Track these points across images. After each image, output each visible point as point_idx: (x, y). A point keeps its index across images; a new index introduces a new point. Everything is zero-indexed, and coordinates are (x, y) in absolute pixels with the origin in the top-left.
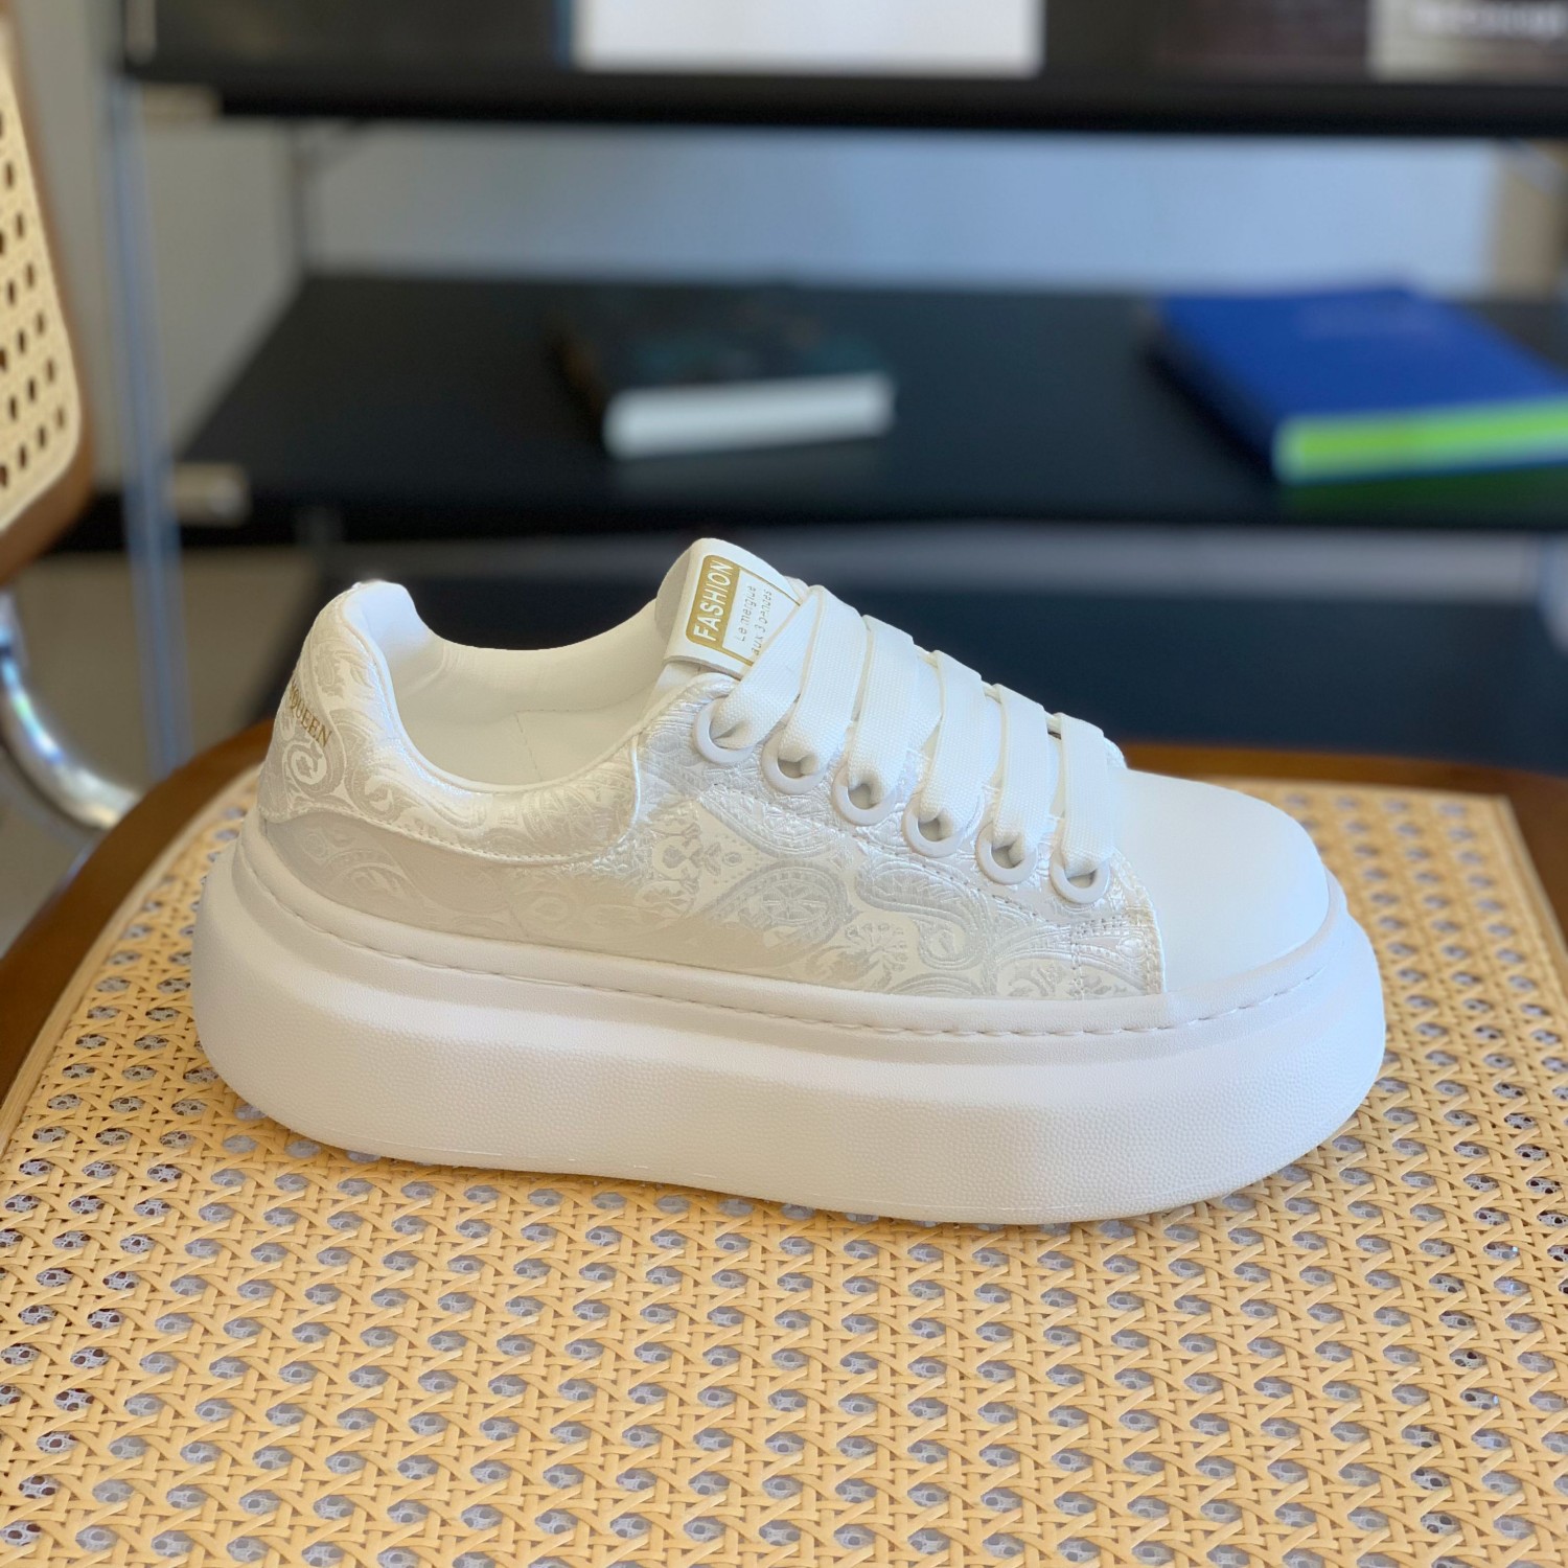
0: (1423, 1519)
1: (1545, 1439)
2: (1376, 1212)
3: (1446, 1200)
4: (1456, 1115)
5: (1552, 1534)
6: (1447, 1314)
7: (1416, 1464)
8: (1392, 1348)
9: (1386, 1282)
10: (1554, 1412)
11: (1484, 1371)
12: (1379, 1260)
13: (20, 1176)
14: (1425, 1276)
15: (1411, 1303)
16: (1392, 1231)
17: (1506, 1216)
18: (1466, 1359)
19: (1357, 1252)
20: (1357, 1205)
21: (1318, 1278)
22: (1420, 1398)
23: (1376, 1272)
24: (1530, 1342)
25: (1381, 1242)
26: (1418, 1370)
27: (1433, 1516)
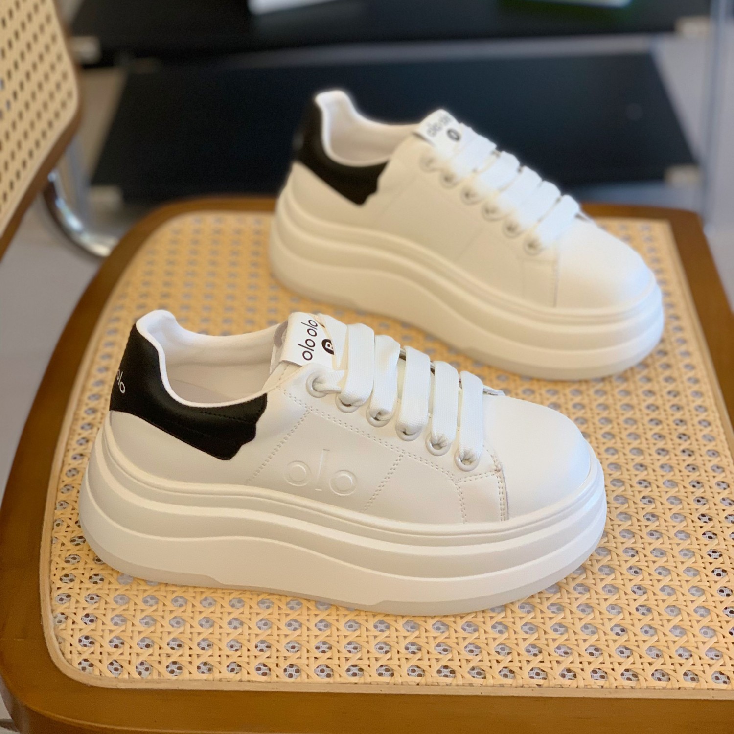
0: (620, 533)
1: (668, 499)
2: (607, 408)
3: (634, 401)
5: (669, 537)
6: (632, 449)
8: (611, 464)
9: (609, 437)
10: (673, 488)
11: (646, 473)
12: (607, 428)
13: (85, 415)
14: (624, 434)
15: (619, 445)
16: (613, 415)
17: (657, 408)
18: (639, 468)
19: (599, 425)
20: (600, 405)
22: (621, 484)
23: (606, 433)
24: (664, 459)
25: (608, 421)
26: (620, 473)
27: (624, 532)
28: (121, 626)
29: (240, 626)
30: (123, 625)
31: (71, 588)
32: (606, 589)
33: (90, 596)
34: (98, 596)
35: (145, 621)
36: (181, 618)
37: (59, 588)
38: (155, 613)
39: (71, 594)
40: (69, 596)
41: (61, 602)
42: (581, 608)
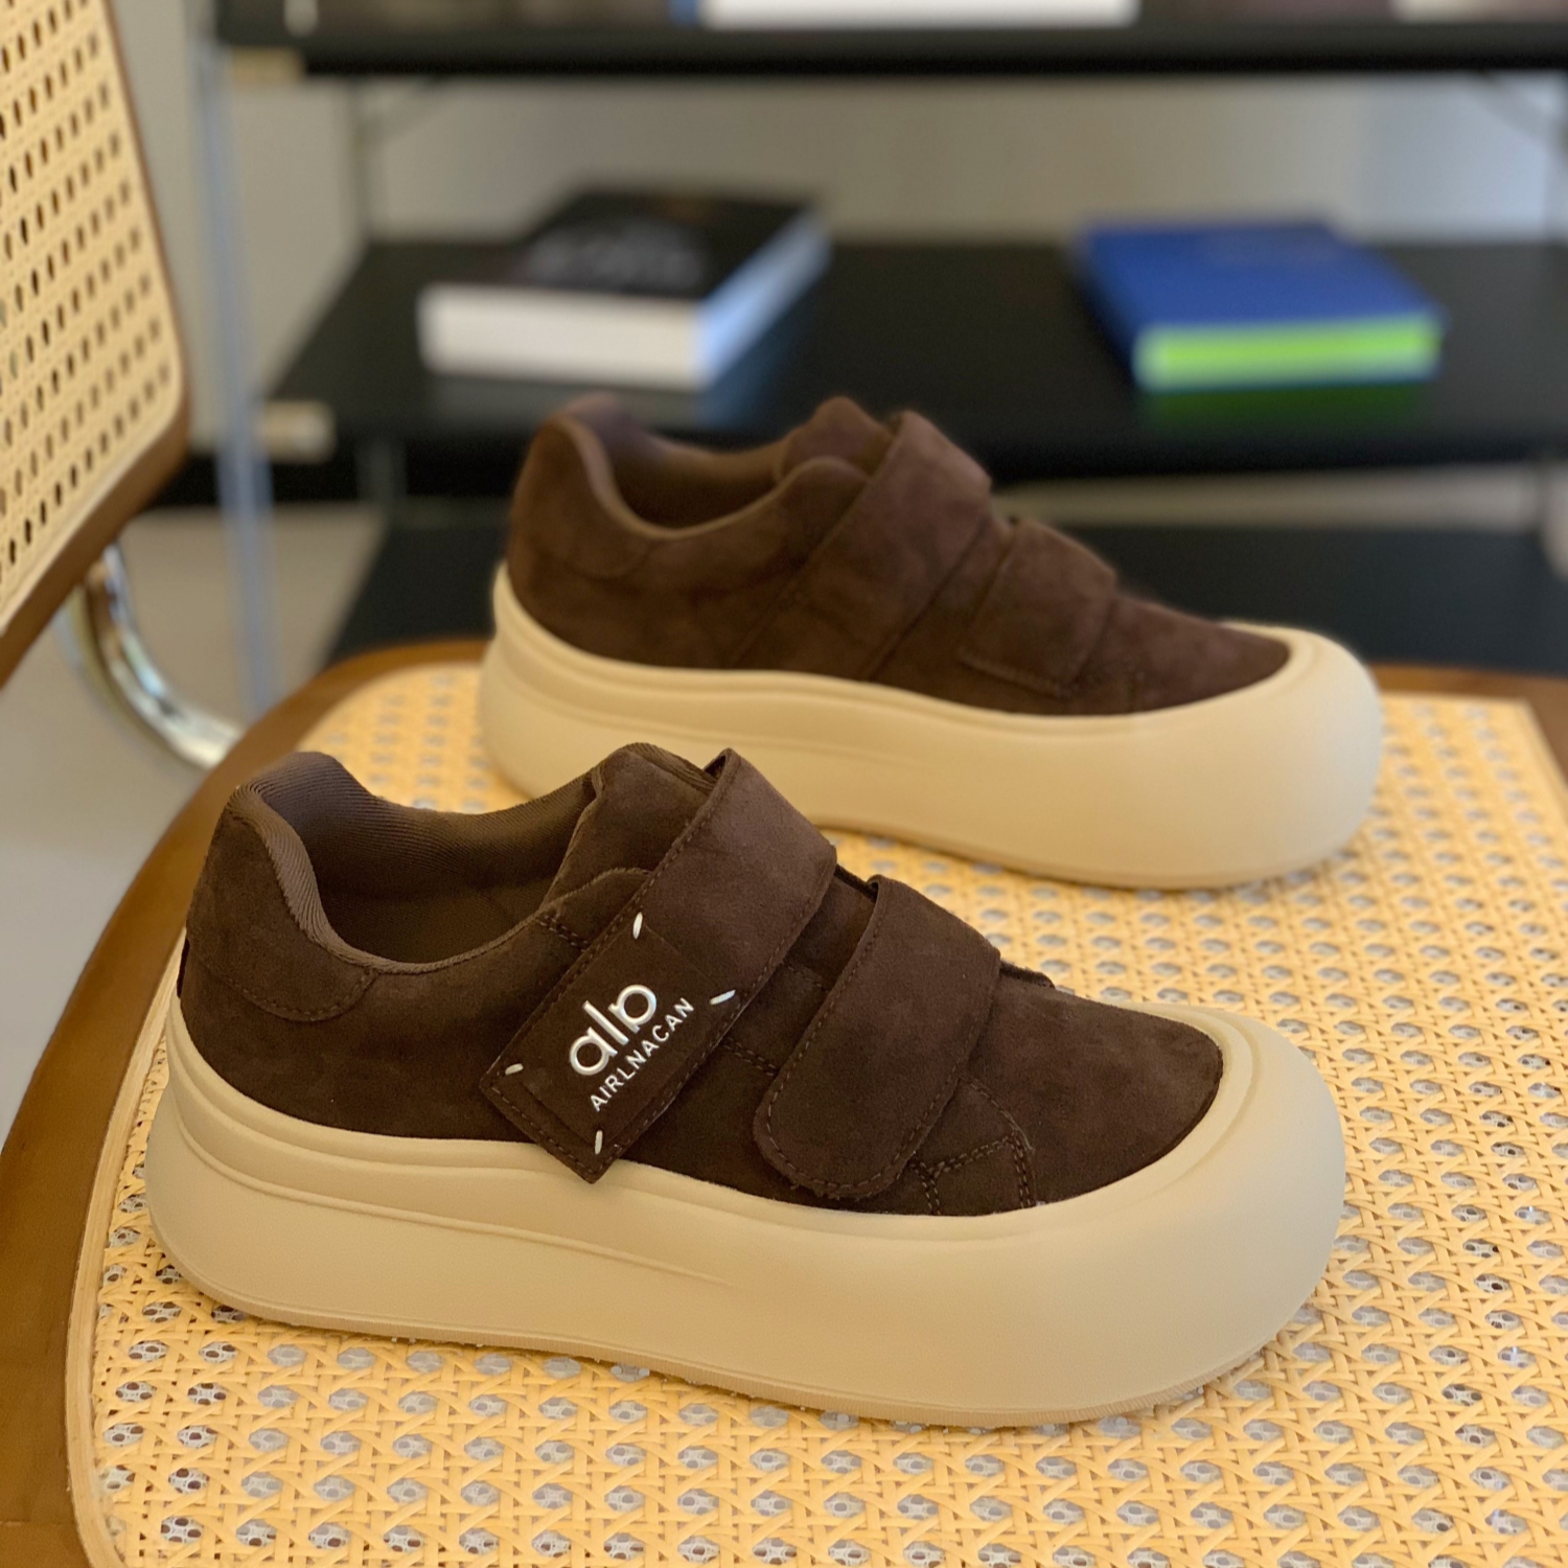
0: (1487, 1317)
2: (1426, 1060)
3: (1491, 1048)
4: (1495, 976)
6: (1498, 1145)
7: (1478, 1272)
8: (1449, 1174)
9: (1439, 1120)
11: (1534, 1192)
12: (1432, 1100)
14: (1475, 1114)
15: (1464, 1136)
16: (1442, 1075)
17: (1547, 1062)
18: (1517, 1183)
19: (1411, 1094)
20: (1409, 1054)
21: (1378, 1117)
22: (1478, 1216)
23: (1430, 1111)
25: (1432, 1085)
26: (1474, 1193)
27: (1496, 1315)
28: (266, 1497)
29: (563, 1502)
30: (272, 1496)
31: (141, 1413)
32: (1464, 1435)
33: (190, 1431)
34: (210, 1431)
35: (327, 1488)
36: (417, 1483)
37: (113, 1413)
38: (354, 1470)
39: (143, 1426)
40: (138, 1430)
41: (119, 1443)
42: (1407, 1475)
